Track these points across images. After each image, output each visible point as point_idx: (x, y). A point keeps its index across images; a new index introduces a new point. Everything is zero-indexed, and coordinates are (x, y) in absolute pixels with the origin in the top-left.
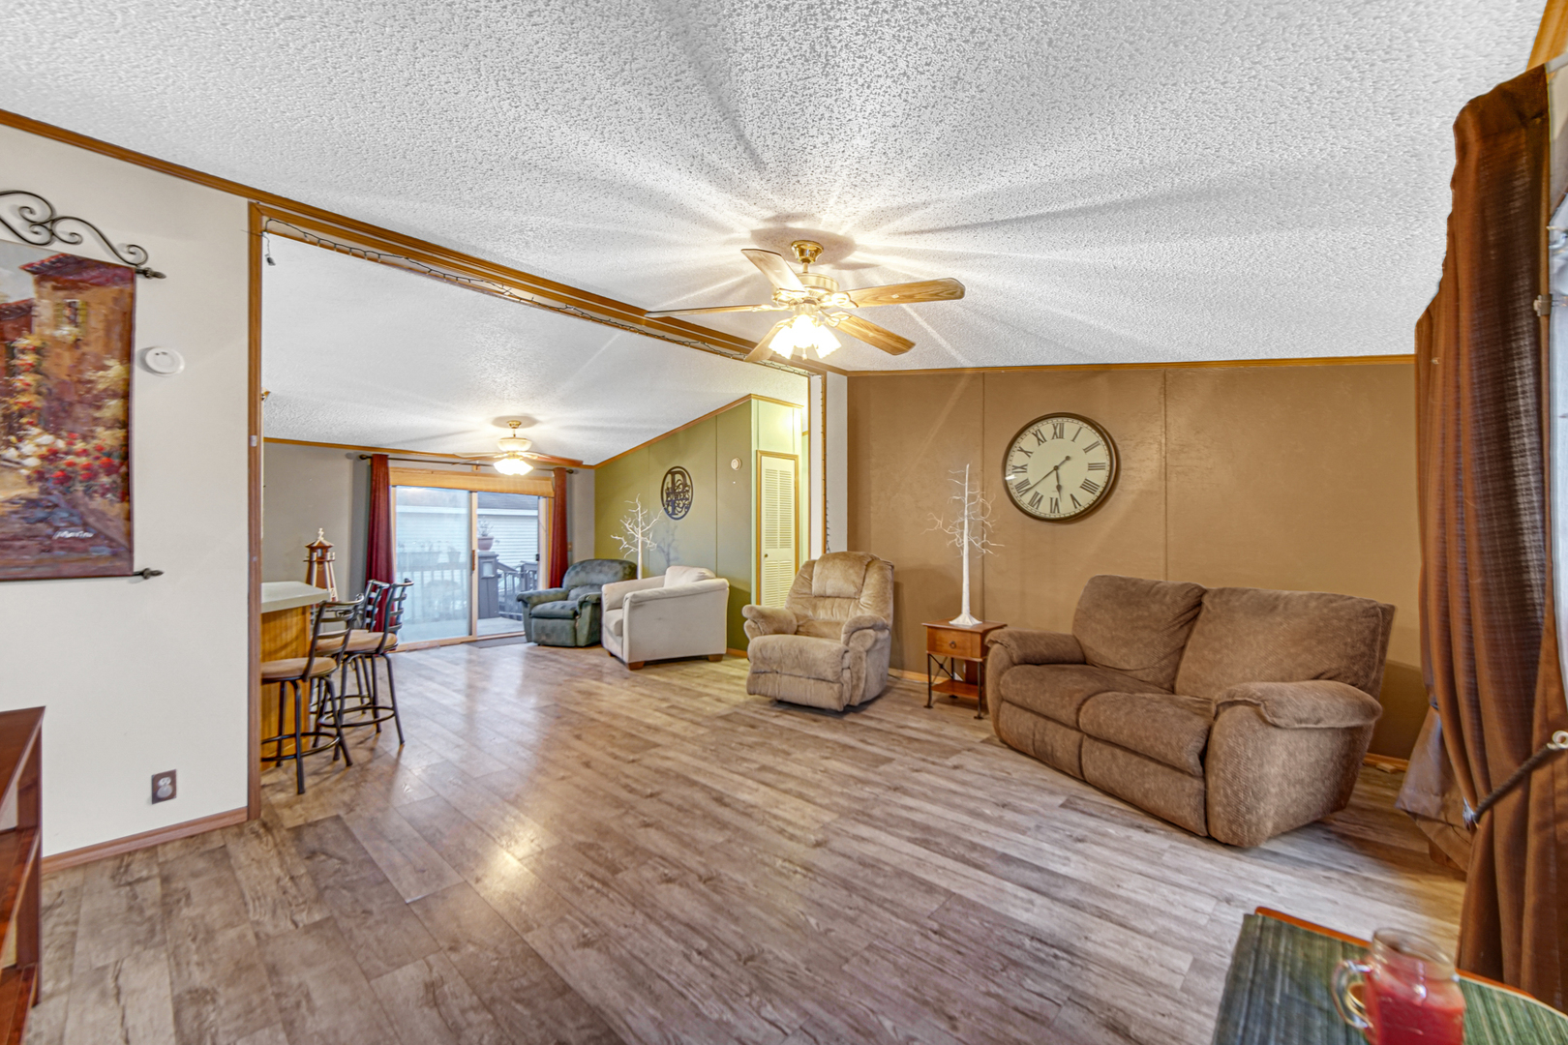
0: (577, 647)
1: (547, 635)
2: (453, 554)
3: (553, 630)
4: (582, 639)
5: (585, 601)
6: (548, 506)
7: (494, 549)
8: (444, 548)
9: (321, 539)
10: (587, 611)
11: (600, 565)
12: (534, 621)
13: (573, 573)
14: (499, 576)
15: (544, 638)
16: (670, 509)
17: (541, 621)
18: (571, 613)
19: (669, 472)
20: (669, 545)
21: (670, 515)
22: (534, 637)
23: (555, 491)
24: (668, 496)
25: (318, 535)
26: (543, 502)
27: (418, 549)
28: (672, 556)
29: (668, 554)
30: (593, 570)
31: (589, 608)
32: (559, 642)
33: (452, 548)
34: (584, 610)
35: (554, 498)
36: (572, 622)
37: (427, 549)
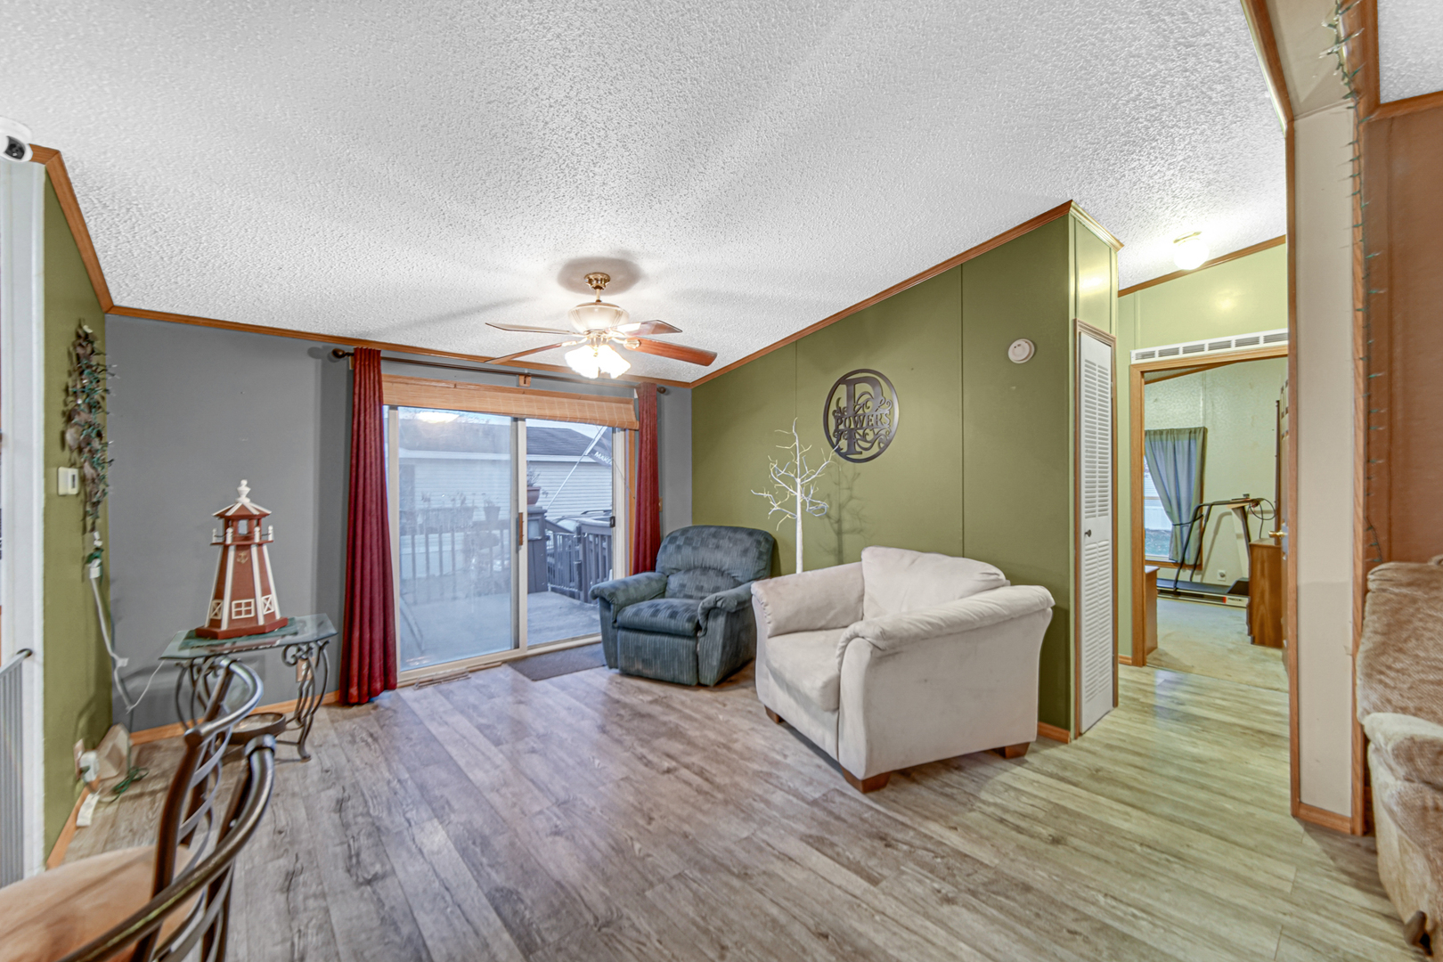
0: (701, 685)
1: (644, 661)
2: (491, 510)
3: (656, 652)
4: (710, 672)
5: (715, 608)
6: (629, 444)
7: (541, 503)
8: (481, 504)
9: (245, 500)
10: (718, 626)
11: (714, 535)
12: (621, 634)
13: (671, 548)
14: (548, 538)
15: (639, 666)
16: (844, 444)
17: (632, 635)
18: (688, 626)
19: (843, 380)
20: (841, 507)
21: (844, 456)
22: (621, 662)
23: (641, 419)
24: (839, 421)
25: (239, 495)
26: (620, 437)
27: (449, 505)
28: (846, 526)
29: (839, 521)
30: (704, 543)
31: (721, 620)
32: (668, 676)
33: (489, 502)
34: (711, 624)
35: (640, 431)
36: (691, 643)
37: (458, 504)
